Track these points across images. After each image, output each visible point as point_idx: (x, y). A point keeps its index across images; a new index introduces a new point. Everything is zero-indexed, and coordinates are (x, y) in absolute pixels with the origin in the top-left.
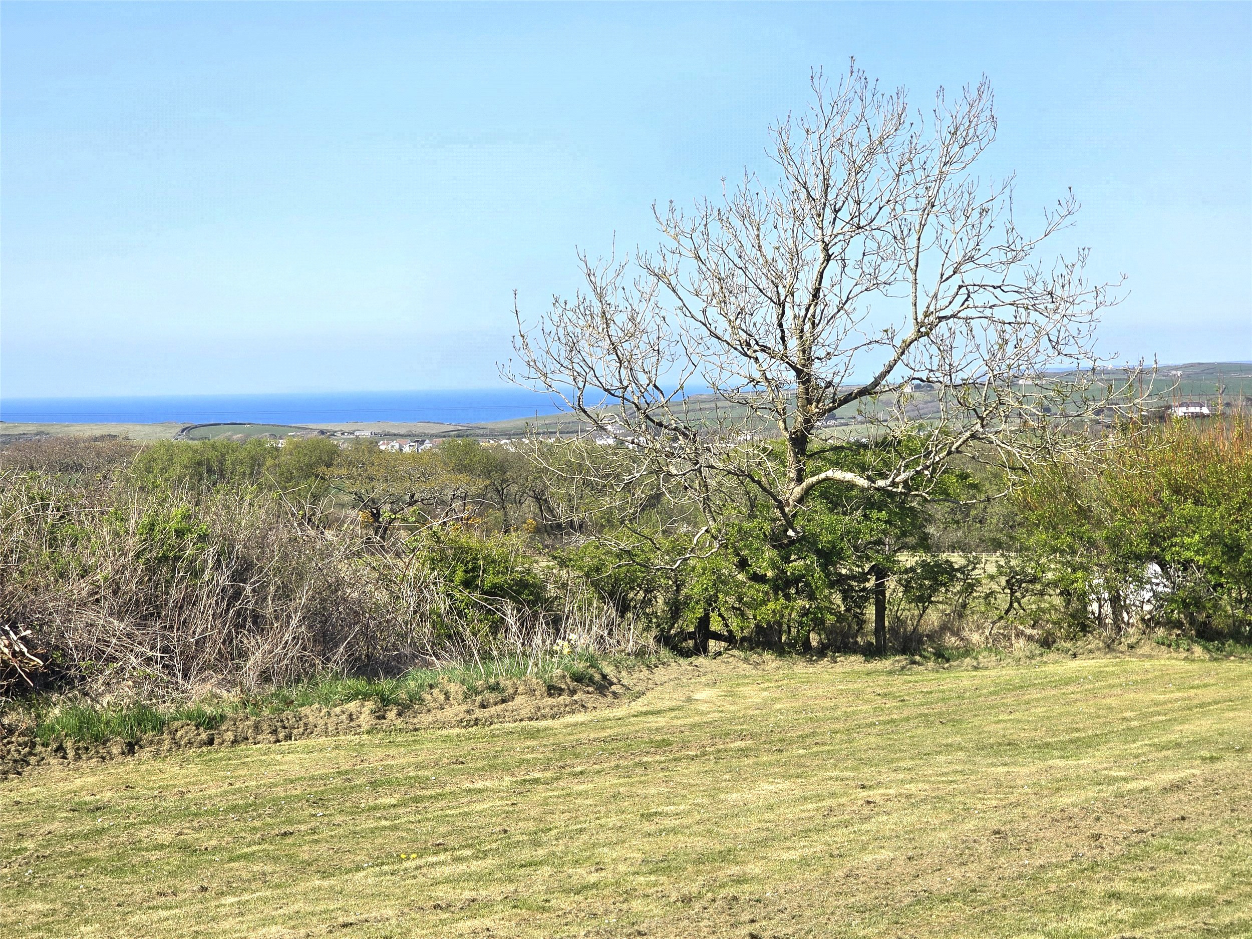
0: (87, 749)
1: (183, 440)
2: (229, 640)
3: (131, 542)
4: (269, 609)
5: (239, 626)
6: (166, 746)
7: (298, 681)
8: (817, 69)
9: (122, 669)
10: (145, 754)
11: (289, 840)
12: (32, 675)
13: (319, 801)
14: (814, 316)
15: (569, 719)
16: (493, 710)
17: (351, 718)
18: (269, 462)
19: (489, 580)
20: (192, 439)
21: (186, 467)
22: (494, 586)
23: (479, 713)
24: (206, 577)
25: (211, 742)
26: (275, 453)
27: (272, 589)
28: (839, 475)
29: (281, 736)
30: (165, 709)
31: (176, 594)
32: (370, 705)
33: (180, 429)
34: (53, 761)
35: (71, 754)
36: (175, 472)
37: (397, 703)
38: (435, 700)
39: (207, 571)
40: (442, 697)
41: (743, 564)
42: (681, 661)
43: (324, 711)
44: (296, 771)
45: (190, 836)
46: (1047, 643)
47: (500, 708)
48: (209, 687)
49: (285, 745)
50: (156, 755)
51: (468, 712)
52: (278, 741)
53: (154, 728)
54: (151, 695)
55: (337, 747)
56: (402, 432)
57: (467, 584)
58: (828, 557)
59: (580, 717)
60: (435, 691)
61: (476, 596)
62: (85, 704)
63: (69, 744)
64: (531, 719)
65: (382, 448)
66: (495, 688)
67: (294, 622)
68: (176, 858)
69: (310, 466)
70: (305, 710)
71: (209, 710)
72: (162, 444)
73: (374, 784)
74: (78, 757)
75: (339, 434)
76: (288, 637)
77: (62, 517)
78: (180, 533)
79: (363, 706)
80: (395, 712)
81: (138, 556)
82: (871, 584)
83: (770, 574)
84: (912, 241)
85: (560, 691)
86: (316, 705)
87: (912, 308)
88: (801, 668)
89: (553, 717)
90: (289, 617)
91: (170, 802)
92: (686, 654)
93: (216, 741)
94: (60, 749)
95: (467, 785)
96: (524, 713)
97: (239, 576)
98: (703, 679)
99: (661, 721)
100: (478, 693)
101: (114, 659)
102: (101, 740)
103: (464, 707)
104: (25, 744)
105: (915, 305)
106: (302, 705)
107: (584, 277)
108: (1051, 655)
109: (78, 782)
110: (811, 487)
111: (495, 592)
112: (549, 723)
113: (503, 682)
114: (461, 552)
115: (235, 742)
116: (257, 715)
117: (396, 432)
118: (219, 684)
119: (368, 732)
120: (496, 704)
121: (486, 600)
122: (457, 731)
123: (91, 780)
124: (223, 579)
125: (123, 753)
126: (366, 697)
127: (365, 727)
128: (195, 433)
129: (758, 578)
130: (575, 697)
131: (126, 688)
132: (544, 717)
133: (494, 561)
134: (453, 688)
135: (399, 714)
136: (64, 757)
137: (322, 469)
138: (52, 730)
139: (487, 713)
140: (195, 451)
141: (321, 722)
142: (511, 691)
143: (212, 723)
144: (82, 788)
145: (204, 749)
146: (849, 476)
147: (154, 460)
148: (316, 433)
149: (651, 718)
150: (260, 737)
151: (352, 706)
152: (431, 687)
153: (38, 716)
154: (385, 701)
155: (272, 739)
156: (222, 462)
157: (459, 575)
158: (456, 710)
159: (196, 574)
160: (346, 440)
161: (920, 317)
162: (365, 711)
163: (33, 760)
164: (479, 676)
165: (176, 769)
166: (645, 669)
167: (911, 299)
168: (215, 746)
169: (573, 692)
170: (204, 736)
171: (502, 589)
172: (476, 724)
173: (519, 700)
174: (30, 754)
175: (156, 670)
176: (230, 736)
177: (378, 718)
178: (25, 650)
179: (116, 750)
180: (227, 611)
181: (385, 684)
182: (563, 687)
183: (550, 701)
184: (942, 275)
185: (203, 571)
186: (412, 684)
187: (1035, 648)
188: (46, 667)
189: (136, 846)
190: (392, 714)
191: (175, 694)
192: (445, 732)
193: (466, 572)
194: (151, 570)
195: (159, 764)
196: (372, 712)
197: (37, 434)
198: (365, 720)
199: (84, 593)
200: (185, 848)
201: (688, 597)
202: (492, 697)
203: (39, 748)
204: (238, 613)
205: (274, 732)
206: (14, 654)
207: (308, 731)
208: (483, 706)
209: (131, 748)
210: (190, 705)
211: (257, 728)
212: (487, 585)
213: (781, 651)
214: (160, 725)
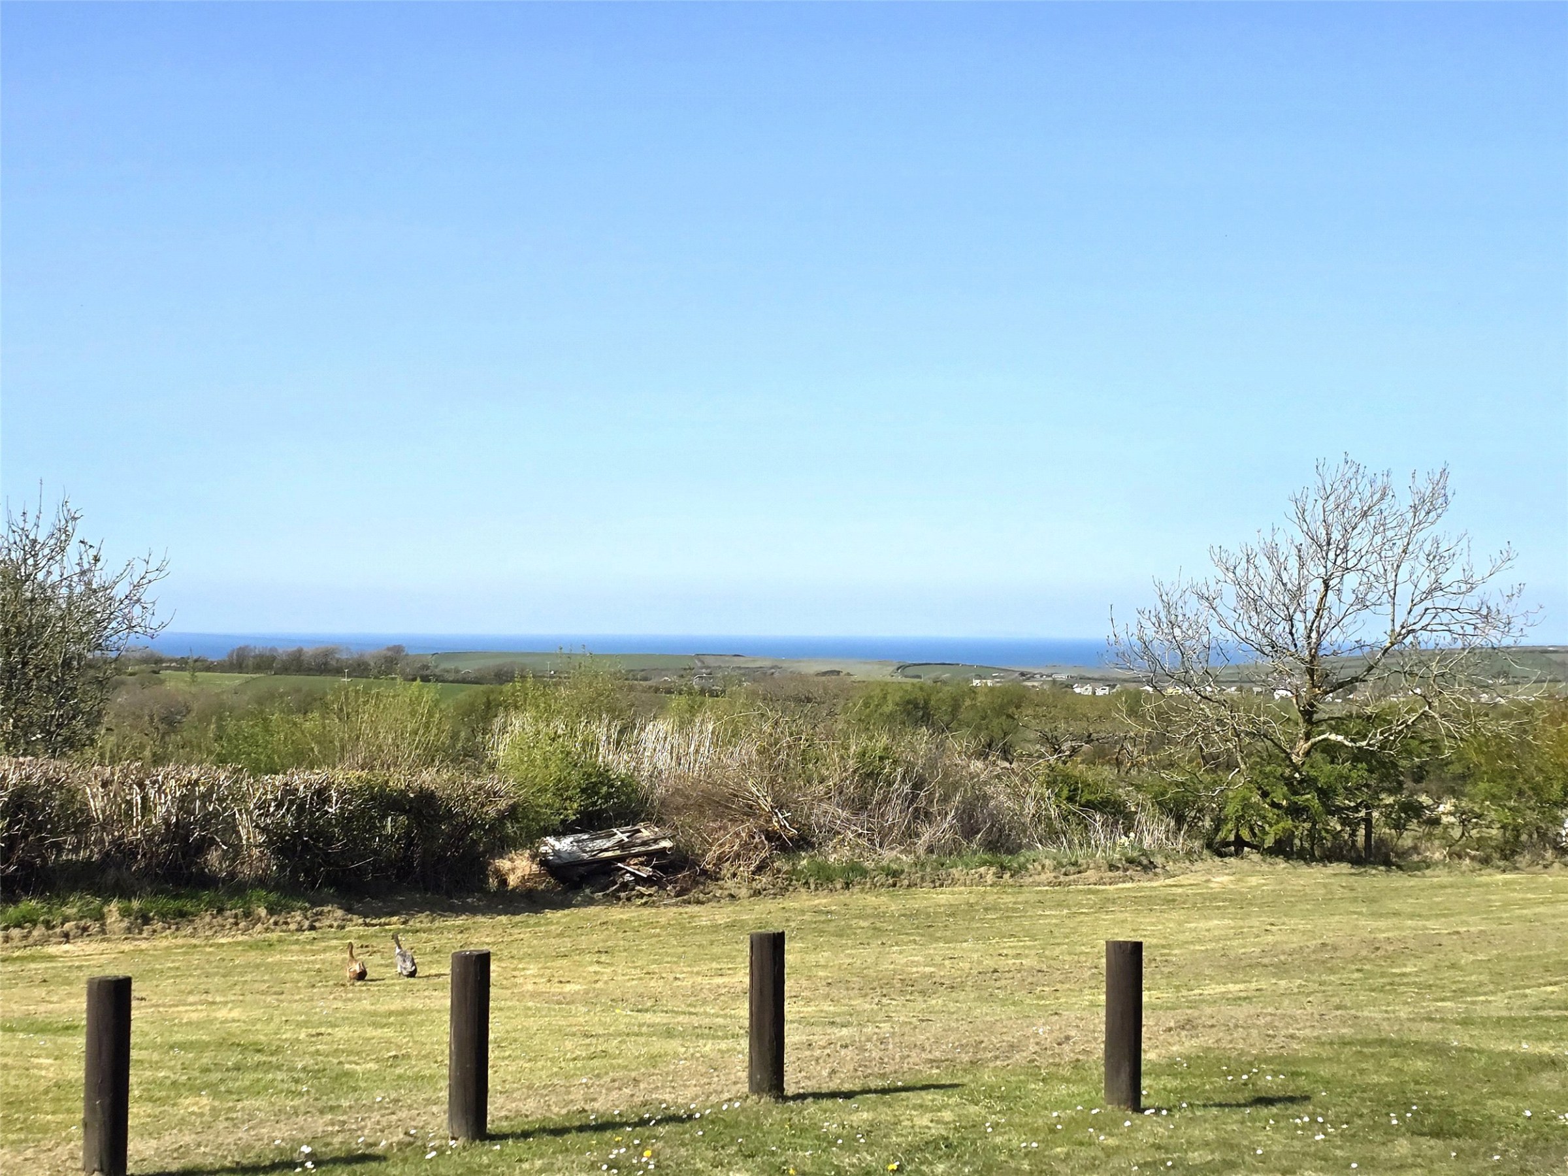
0: (822, 884)
1: (899, 678)
2: (908, 827)
3: (851, 762)
4: (934, 809)
5: (916, 818)
6: (868, 886)
7: (950, 854)
8: (1321, 461)
9: (843, 840)
10: (857, 889)
11: (932, 929)
12: (790, 839)
13: (953, 915)
14: (1319, 627)
15: (1121, 886)
16: (1072, 877)
17: (981, 876)
18: (968, 702)
19: (1086, 797)
20: (906, 677)
21: (897, 704)
22: (1088, 801)
23: (1062, 878)
24: (896, 786)
25: (894, 885)
26: (973, 695)
27: (937, 795)
28: (1333, 737)
29: (937, 884)
30: (869, 865)
31: (877, 797)
32: (993, 869)
33: (896, 667)
34: (802, 890)
35: (813, 887)
36: (888, 708)
37: (1010, 870)
38: (1035, 869)
39: (897, 782)
40: (1040, 868)
41: (1265, 795)
42: (1217, 859)
43: (965, 871)
44: (943, 902)
45: (878, 925)
46: (1486, 861)
47: (1075, 876)
48: (895, 852)
49: (939, 890)
50: (862, 890)
51: (1055, 877)
52: (935, 887)
53: (861, 875)
54: (861, 854)
55: (970, 893)
56: (1096, 676)
57: (1070, 799)
58: (1325, 794)
59: (1129, 885)
60: (1036, 864)
61: (1074, 808)
62: (820, 859)
63: (812, 880)
64: (1095, 884)
65: (1077, 690)
66: (1075, 864)
67: (949, 818)
68: (870, 933)
69: (1002, 707)
70: (953, 871)
71: (894, 866)
72: (879, 683)
73: (986, 909)
74: (816, 889)
75: (1038, 676)
76: (946, 825)
77: (809, 746)
78: (881, 759)
79: (989, 869)
80: (1009, 874)
81: (855, 772)
82: (1362, 814)
83: (1284, 803)
84: (1391, 576)
85: (1118, 868)
86: (960, 868)
87: (1390, 623)
88: (1303, 869)
89: (1110, 884)
90: (946, 813)
91: (869, 911)
92: (1221, 855)
93: (898, 885)
94: (807, 883)
95: (1040, 912)
96: (1091, 880)
97: (917, 786)
98: (1227, 871)
99: (1180, 890)
100: (1063, 866)
101: (839, 833)
102: (830, 879)
103: (1053, 874)
104: (787, 879)
105: (1393, 621)
106: (952, 867)
107: (1158, 597)
108: (1488, 871)
109: (817, 902)
110: (1314, 745)
111: (1089, 805)
112: (1108, 887)
113: (1080, 861)
114: (1066, 779)
115: (909, 886)
116: (923, 871)
117: (1090, 676)
118: (901, 852)
119: (991, 886)
120: (1074, 874)
121: (1082, 811)
122: (1047, 888)
123: (825, 901)
124: (907, 789)
125: (842, 888)
126: (991, 864)
127: (990, 882)
128: (909, 671)
129: (1274, 805)
130: (1128, 873)
131: (846, 851)
132: (1105, 884)
133: (1089, 785)
134: (1047, 862)
135: (1012, 876)
136: (809, 888)
137: (1012, 710)
138: (802, 872)
139: (1067, 879)
140: (906, 691)
141: (962, 878)
142: (1085, 866)
143: (895, 874)
144: (819, 904)
145: (891, 889)
146: (1340, 738)
147: (871, 697)
148: (1017, 674)
149: (1173, 889)
150: (924, 884)
151: (982, 870)
152: (1034, 861)
153: (793, 864)
154: (1003, 868)
155: (932, 886)
156: (926, 702)
157: (1065, 793)
158: (1048, 875)
159: (890, 784)
160: (1045, 682)
161: (1398, 629)
162: (990, 874)
163: (791, 889)
164: (1065, 855)
165: (874, 898)
166: (1187, 861)
167: (1390, 617)
168: (897, 888)
169: (1126, 870)
170: (891, 881)
171: (1093, 804)
172: (1060, 885)
173: (1089, 873)
174: (789, 885)
175: (864, 842)
176: (906, 882)
177: (998, 877)
178: (787, 825)
179: (839, 886)
180: (908, 808)
181: (1006, 859)
182: (1120, 865)
183: (1111, 874)
184: (1412, 601)
185: (894, 782)
186: (1022, 859)
187: (1477, 865)
188: (799, 835)
189: (850, 927)
190: (1007, 876)
191: (874, 856)
192: (1039, 888)
193: (1069, 791)
194: (862, 781)
195: (864, 895)
196: (994, 874)
197: (772, 668)
198: (990, 878)
199: (822, 793)
200: (875, 929)
201: (1226, 817)
202: (1072, 869)
203: (794, 882)
204: (916, 809)
205: (933, 882)
206: (781, 826)
207: (954, 882)
208: (1065, 874)
209: (847, 886)
210: (884, 863)
211: (923, 879)
212: (1083, 801)
213: (1288, 857)
214: (864, 873)
